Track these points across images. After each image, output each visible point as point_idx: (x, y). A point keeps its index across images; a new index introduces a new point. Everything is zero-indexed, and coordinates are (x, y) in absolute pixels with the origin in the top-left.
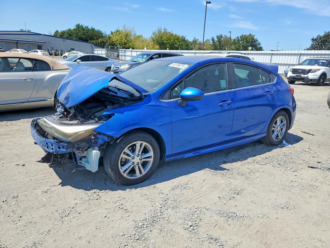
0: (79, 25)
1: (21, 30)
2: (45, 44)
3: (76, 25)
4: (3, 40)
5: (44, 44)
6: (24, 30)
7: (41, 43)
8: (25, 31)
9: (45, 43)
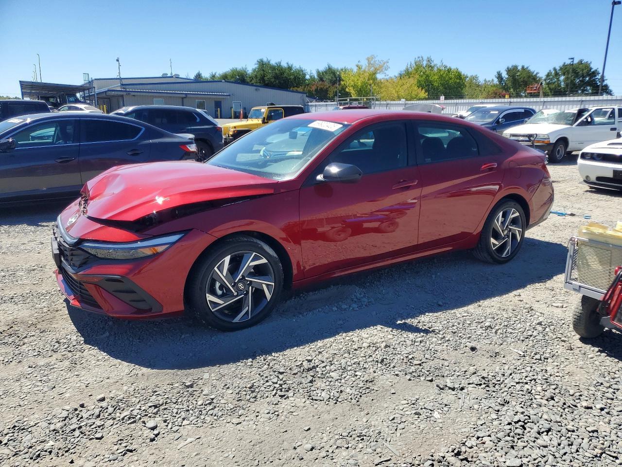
0: (262, 61)
1: (163, 74)
2: (229, 97)
3: (258, 61)
4: (161, 95)
5: (228, 99)
6: (169, 75)
7: (220, 97)
8: (172, 77)
9: (229, 95)
